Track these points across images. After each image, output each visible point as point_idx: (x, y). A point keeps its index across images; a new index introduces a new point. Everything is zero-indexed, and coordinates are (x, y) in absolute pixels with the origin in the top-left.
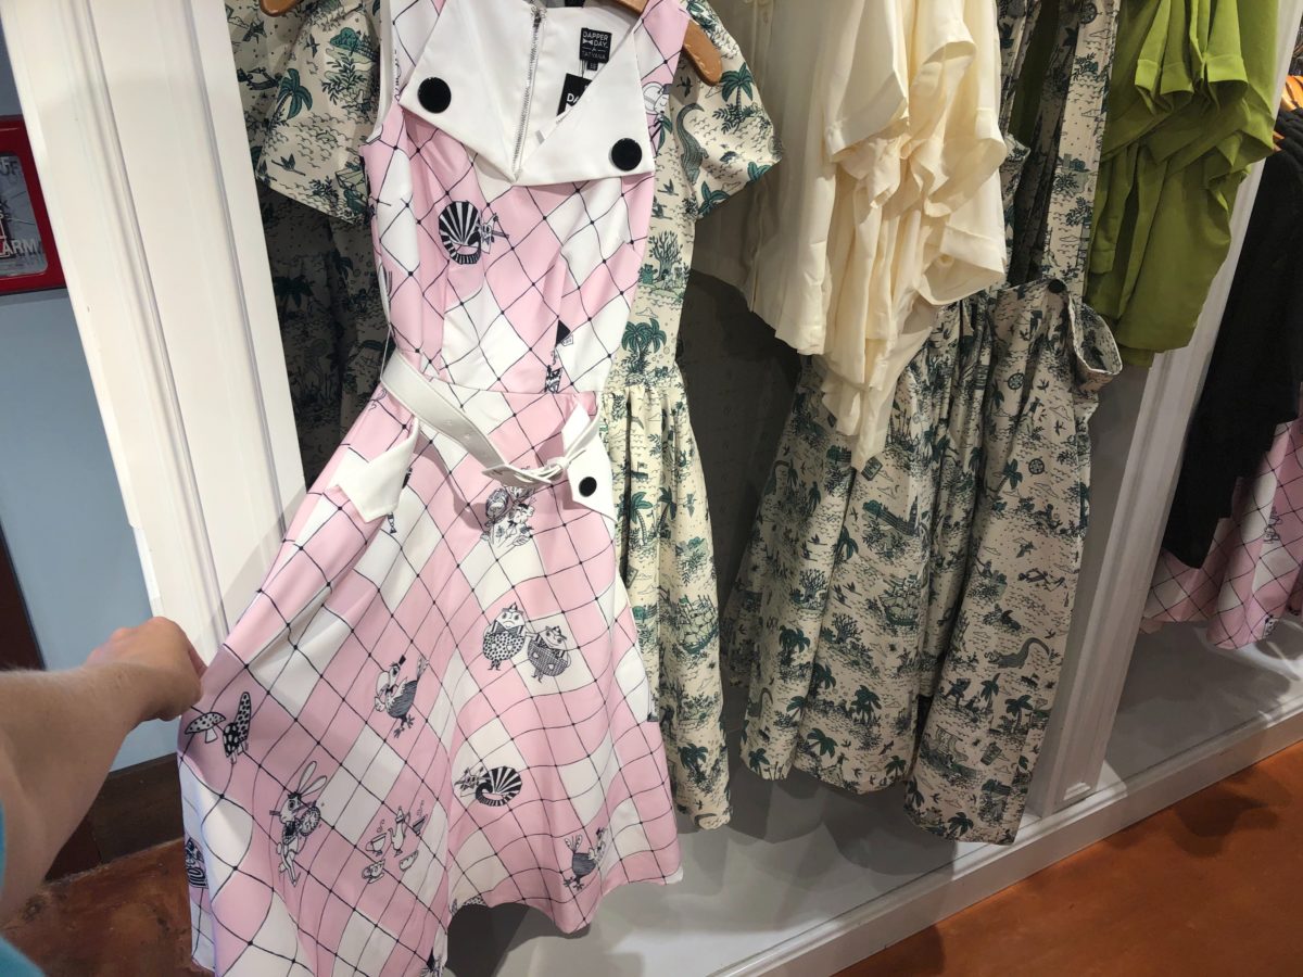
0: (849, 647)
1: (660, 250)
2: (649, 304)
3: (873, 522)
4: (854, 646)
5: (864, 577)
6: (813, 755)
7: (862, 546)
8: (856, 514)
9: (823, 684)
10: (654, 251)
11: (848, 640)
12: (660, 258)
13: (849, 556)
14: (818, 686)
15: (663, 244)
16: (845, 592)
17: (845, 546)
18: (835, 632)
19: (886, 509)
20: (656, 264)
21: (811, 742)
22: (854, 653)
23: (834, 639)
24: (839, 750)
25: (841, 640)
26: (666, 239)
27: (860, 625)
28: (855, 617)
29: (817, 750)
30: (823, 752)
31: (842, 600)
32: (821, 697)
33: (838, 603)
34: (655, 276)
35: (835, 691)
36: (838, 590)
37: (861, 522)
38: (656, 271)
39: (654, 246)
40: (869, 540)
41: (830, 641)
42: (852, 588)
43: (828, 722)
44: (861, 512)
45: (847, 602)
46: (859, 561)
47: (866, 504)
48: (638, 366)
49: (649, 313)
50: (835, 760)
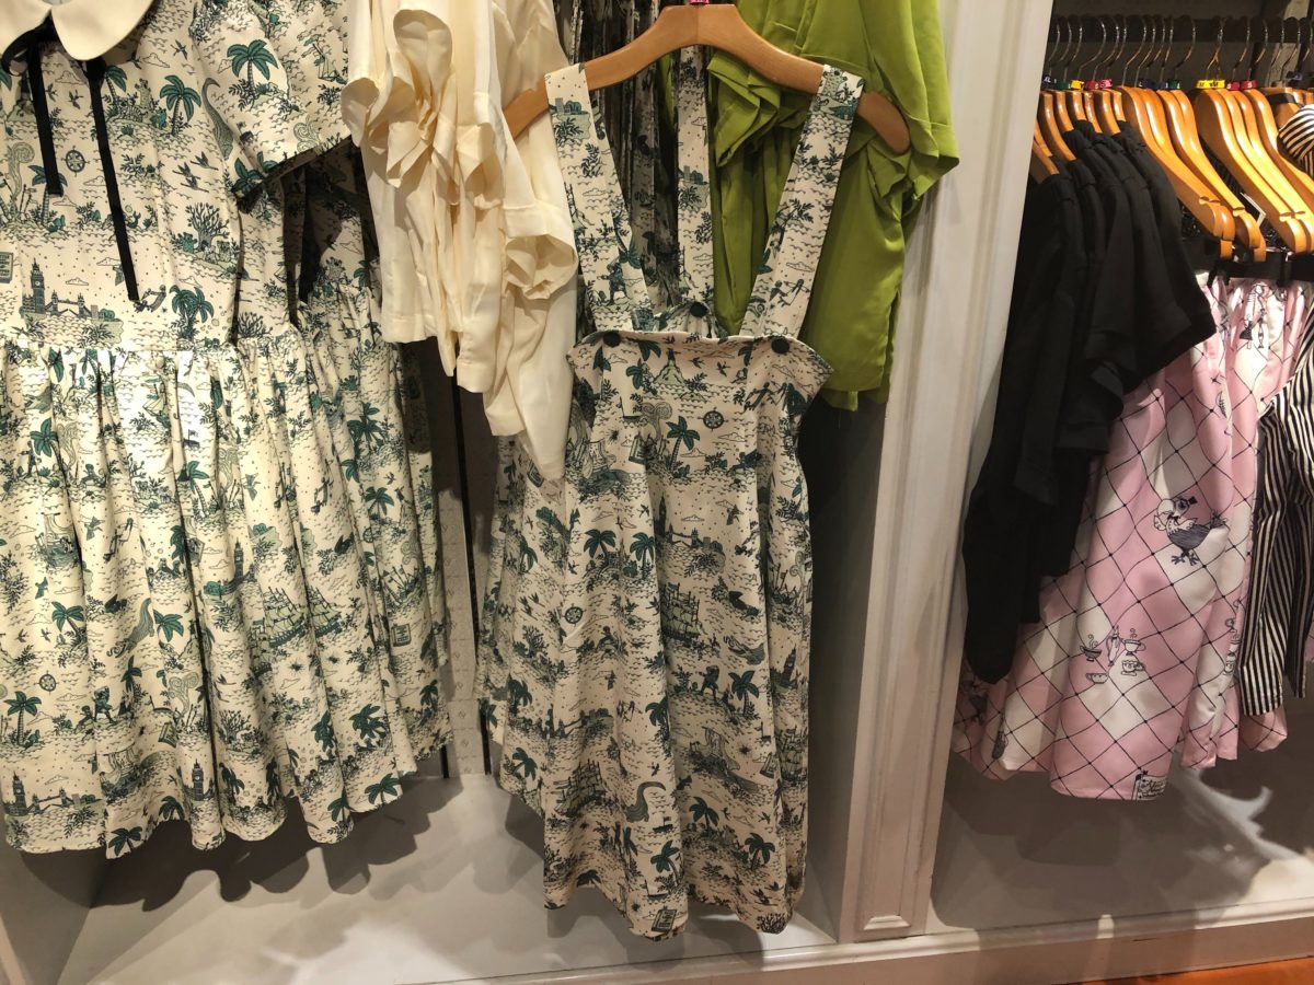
0: (539, 661)
1: (198, 221)
2: (192, 272)
3: (547, 529)
4: (544, 661)
5: (545, 587)
6: (519, 776)
7: (540, 554)
8: (530, 522)
9: (521, 701)
10: (192, 221)
11: (538, 654)
12: (198, 229)
13: (531, 565)
14: (517, 703)
15: (200, 215)
16: (531, 603)
17: (526, 556)
18: (527, 646)
19: (555, 516)
20: (196, 235)
21: (517, 762)
22: (544, 667)
23: (527, 653)
24: (539, 772)
25: (532, 654)
26: (202, 210)
27: (546, 639)
28: (542, 630)
29: (522, 771)
30: (527, 775)
31: (529, 611)
32: (520, 715)
33: (526, 616)
34: (196, 245)
35: (532, 709)
36: (524, 601)
37: (537, 530)
38: (196, 241)
39: (190, 215)
40: (545, 547)
41: (524, 656)
42: (536, 599)
43: (529, 741)
44: (535, 519)
45: (533, 613)
46: (539, 570)
47: (538, 511)
48: (188, 333)
49: (192, 281)
50: (536, 783)
